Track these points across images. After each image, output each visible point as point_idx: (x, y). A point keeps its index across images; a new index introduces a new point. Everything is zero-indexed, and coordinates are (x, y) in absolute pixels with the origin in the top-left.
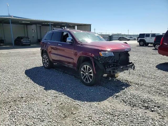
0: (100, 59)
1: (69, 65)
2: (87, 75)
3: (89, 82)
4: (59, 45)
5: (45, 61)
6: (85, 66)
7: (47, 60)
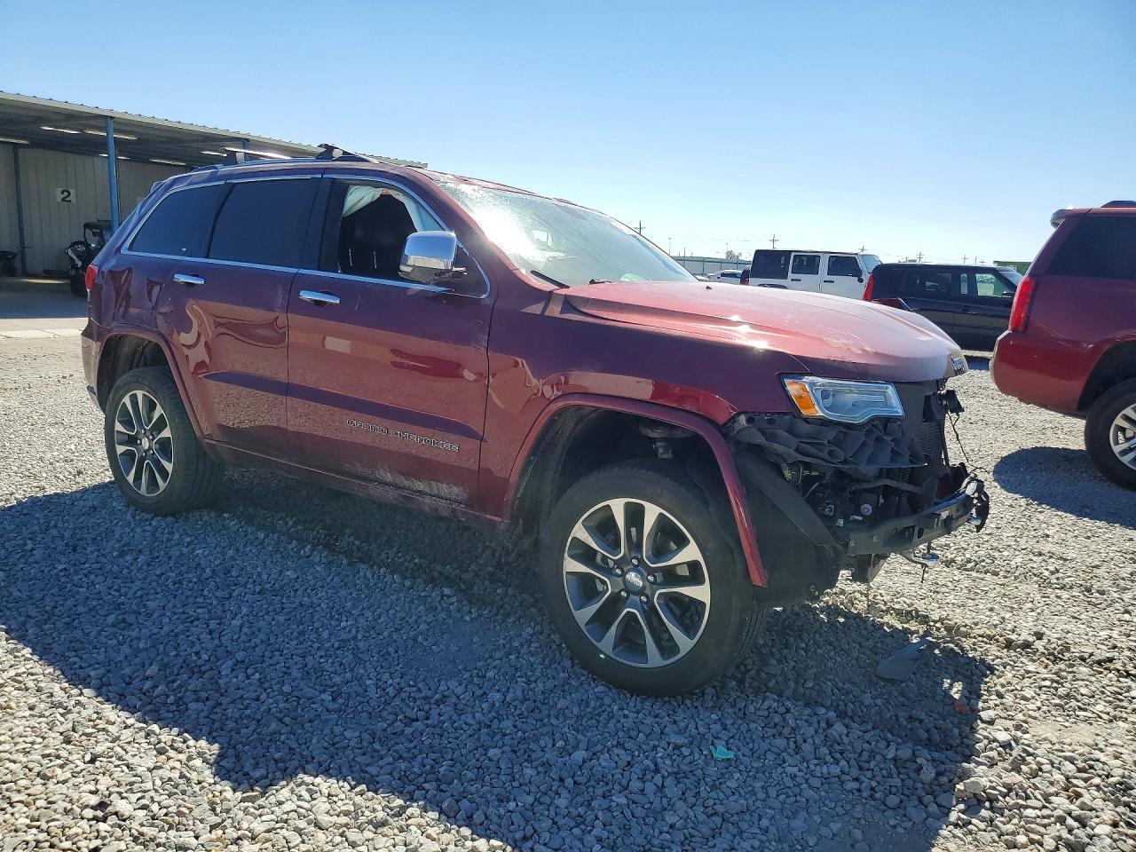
0: (794, 441)
1: (421, 486)
2: (641, 592)
3: (654, 658)
4: (306, 295)
5: (132, 440)
6: (618, 506)
7: (166, 433)
